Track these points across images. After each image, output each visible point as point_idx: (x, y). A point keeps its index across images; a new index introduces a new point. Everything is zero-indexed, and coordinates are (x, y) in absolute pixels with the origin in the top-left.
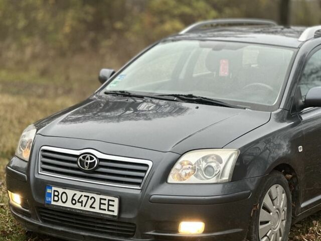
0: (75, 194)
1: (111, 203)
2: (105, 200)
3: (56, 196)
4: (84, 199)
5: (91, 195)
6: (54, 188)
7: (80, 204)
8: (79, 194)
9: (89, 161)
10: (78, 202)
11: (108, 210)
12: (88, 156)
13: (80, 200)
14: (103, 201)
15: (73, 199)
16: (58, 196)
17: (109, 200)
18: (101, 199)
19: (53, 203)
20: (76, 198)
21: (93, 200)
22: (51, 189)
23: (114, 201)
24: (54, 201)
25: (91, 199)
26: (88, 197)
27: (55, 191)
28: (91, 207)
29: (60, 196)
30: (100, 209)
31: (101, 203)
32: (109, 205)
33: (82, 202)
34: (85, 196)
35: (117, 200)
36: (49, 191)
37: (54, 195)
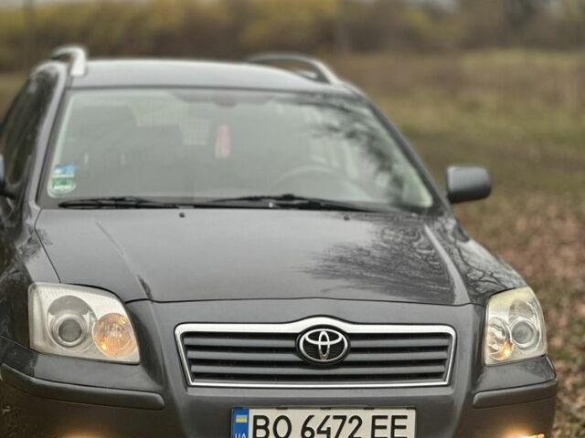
0: (310, 417)
1: (398, 422)
2: (386, 417)
3: (261, 427)
4: (334, 425)
5: (349, 413)
6: (253, 413)
7: (324, 436)
8: (319, 415)
9: (329, 343)
10: (320, 432)
12: (323, 332)
13: (324, 429)
14: (378, 422)
15: (305, 428)
16: (265, 427)
17: (394, 418)
18: (375, 418)
20: (314, 425)
21: (356, 422)
22: (248, 414)
23: (405, 417)
25: (351, 421)
26: (344, 418)
27: (256, 418)
29: (270, 427)
31: (374, 427)
32: (394, 427)
33: (328, 432)
34: (335, 417)
35: (411, 414)
36: (240, 419)
37: (256, 427)
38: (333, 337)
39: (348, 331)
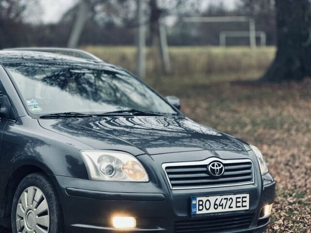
0: (217, 199)
1: (244, 199)
2: (240, 198)
3: (201, 205)
4: (224, 202)
5: (229, 197)
6: (198, 199)
7: (221, 207)
8: (219, 198)
9: (218, 168)
10: (220, 205)
11: (243, 206)
12: (216, 164)
13: (221, 204)
14: (238, 200)
15: (215, 204)
16: (202, 205)
17: (243, 197)
18: (237, 198)
19: (198, 212)
20: (218, 203)
21: (231, 200)
22: (196, 200)
23: (246, 197)
24: (199, 210)
25: (229, 200)
26: (227, 199)
27: (199, 201)
28: (230, 207)
29: (204, 205)
30: (237, 207)
31: (237, 202)
32: (243, 202)
33: (222, 205)
34: (225, 199)
35: (248, 196)
36: (194, 202)
37: (199, 205)
38: (219, 165)
39: (224, 163)
